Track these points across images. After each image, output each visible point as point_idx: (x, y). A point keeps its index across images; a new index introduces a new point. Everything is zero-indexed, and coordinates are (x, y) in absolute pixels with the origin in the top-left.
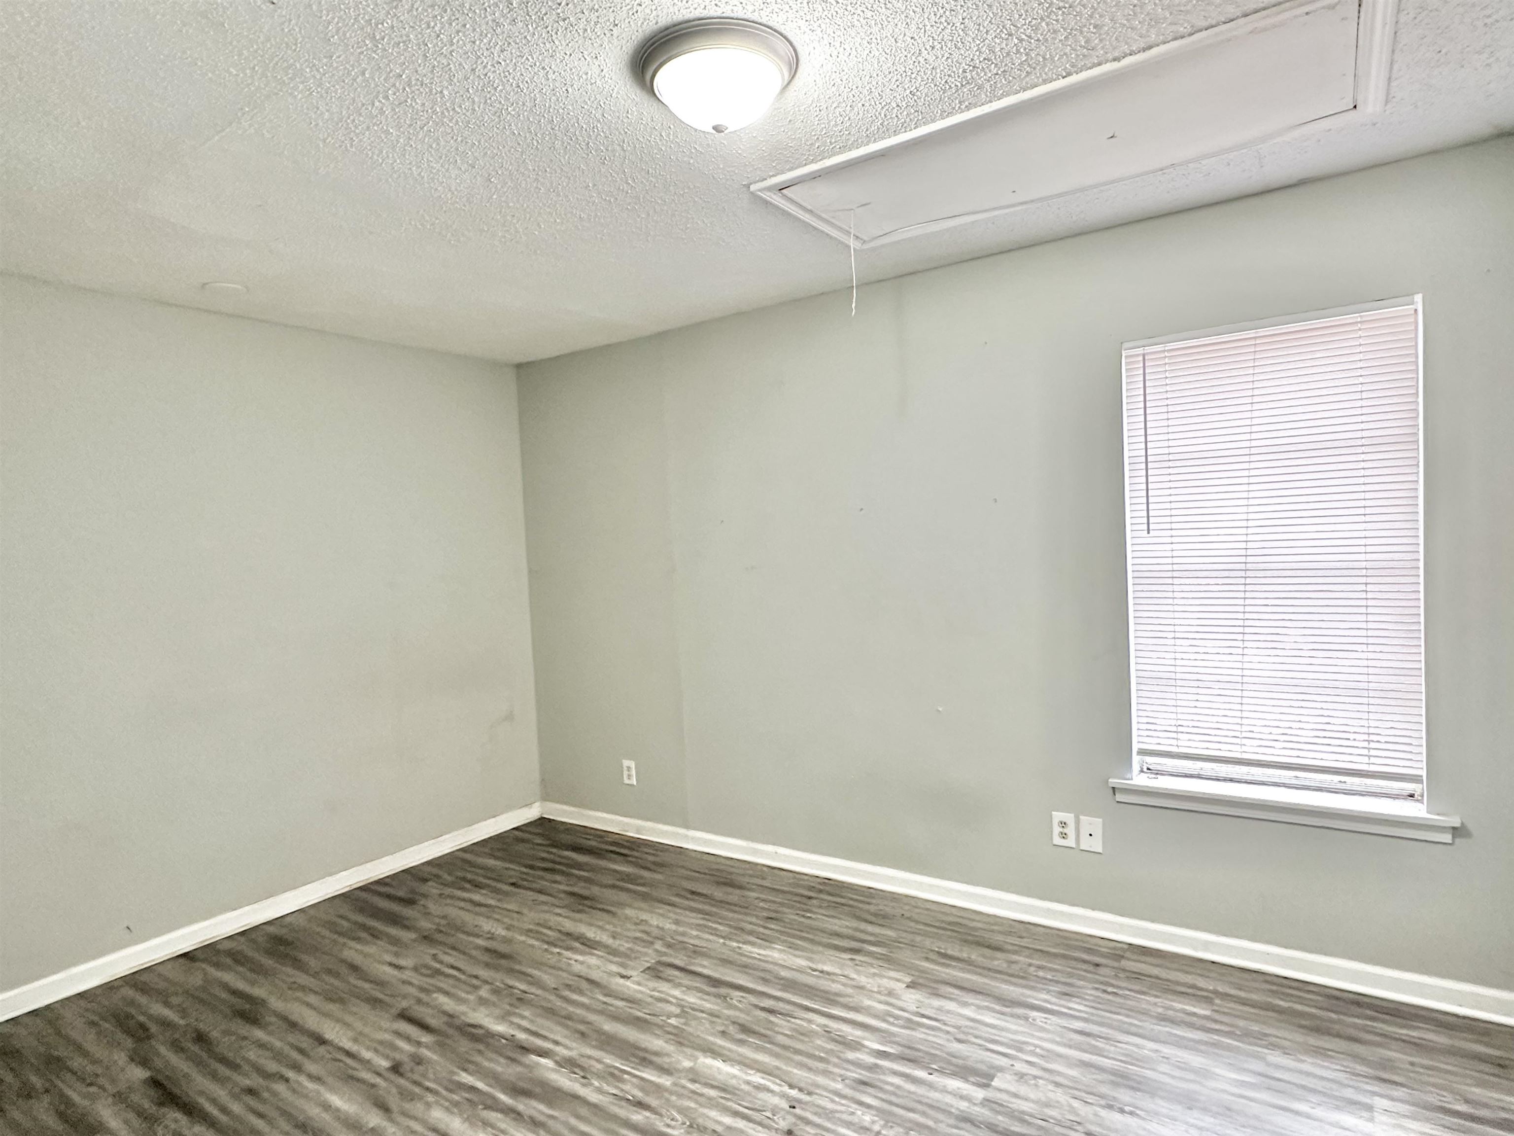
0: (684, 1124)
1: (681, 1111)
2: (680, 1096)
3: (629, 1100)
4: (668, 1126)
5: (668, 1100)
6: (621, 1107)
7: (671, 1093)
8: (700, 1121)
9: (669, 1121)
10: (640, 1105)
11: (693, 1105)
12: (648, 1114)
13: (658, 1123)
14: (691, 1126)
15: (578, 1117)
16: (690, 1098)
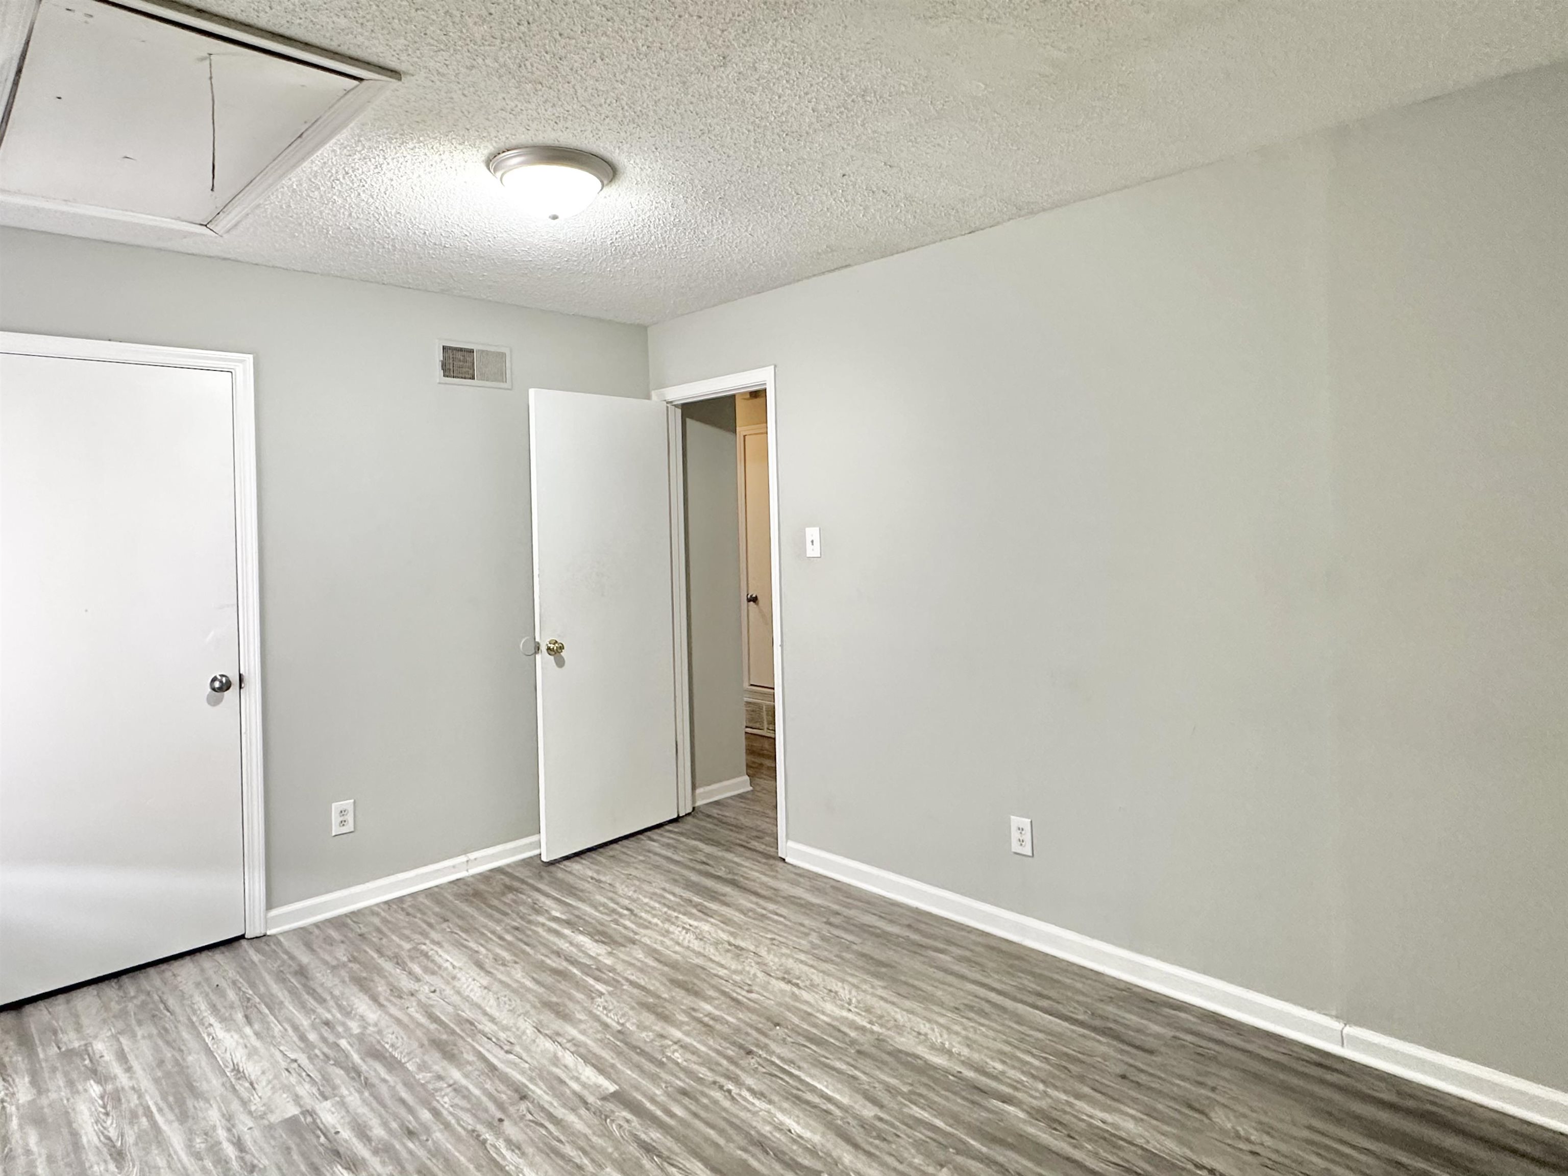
0: (613, 1121)
1: (609, 1135)
2: (602, 1151)
3: (658, 1156)
4: (628, 1121)
5: (616, 1149)
6: (669, 1149)
7: (609, 1157)
8: (596, 1122)
9: (626, 1125)
10: (648, 1149)
11: (594, 1139)
12: (643, 1136)
13: (638, 1126)
14: (607, 1117)
15: (717, 1146)
16: (593, 1147)
